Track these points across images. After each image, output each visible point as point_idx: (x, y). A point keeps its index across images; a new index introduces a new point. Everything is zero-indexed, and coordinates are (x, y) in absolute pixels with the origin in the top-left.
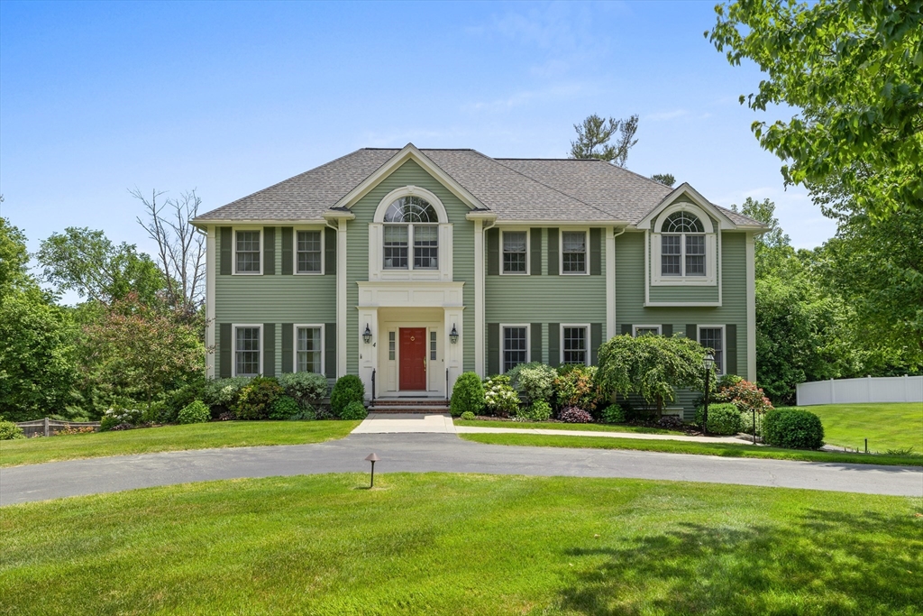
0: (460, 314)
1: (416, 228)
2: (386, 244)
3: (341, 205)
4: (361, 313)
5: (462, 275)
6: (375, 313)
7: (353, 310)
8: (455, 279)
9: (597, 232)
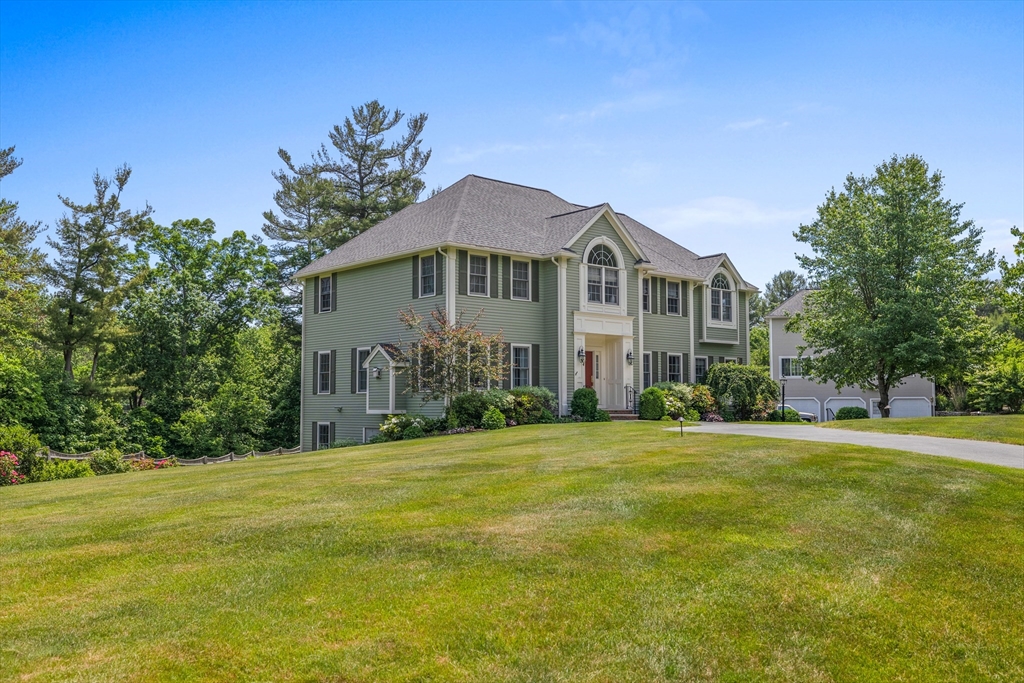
0: (631, 341)
1: (606, 270)
2: (589, 281)
3: (567, 246)
4: (576, 337)
5: (632, 312)
6: (583, 338)
7: (571, 334)
8: (629, 314)
9: (685, 283)
